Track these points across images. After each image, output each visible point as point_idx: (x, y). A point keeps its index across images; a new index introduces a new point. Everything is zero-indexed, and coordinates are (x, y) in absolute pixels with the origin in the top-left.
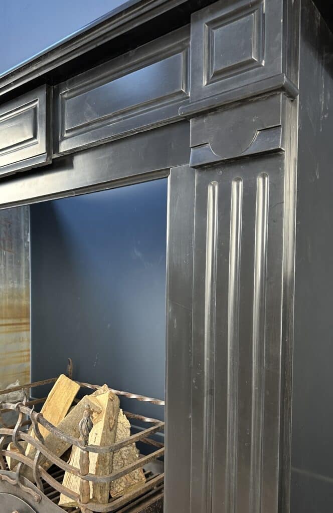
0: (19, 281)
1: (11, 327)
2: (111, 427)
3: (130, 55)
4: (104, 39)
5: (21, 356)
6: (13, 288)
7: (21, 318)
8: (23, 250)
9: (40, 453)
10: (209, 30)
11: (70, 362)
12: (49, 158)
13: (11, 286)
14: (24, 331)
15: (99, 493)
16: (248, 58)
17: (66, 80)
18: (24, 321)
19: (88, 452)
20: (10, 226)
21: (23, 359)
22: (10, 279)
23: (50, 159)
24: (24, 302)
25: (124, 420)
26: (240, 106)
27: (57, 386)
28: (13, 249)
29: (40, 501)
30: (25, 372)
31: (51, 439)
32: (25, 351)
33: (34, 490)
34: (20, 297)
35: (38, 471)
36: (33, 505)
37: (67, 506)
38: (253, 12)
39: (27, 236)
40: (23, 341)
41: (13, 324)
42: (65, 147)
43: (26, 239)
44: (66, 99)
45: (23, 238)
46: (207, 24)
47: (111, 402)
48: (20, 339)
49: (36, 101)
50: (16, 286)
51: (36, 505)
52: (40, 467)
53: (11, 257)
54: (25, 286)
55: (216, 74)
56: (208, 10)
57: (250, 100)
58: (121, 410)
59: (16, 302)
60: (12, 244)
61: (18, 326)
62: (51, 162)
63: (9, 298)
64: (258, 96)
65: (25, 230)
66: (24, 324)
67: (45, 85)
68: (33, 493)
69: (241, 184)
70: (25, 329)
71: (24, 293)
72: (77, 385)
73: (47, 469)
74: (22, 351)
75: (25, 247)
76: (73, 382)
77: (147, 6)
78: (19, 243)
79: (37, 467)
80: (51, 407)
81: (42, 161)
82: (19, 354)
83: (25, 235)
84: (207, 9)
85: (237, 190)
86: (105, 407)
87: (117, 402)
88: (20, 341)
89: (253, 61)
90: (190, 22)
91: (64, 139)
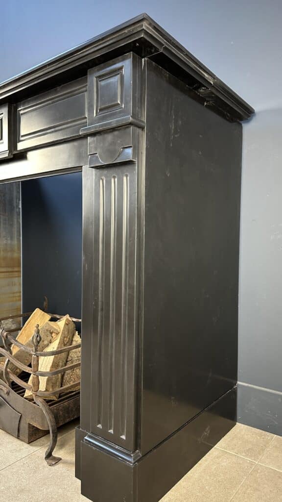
0: (12, 238)
1: (5, 274)
2: (65, 343)
3: (58, 90)
4: (38, 80)
5: (13, 297)
6: (6, 244)
7: (13, 267)
8: (15, 214)
9: (9, 360)
10: (97, 80)
11: (45, 300)
12: (10, 154)
13: (5, 242)
14: (16, 277)
15: (51, 387)
16: (116, 103)
17: (22, 101)
18: (16, 269)
19: (38, 356)
20: (4, 196)
21: (15, 299)
22: (4, 237)
23: (12, 154)
24: (16, 255)
25: (78, 339)
26: (113, 131)
27: (32, 317)
28: (7, 214)
29: (8, 393)
30: (17, 309)
31: (21, 352)
32: (17, 293)
33: (5, 386)
34: (12, 250)
35: (7, 373)
36: (4, 397)
37: (29, 398)
38: (118, 74)
39: (19, 203)
40: (15, 285)
41: (6, 272)
42: (21, 146)
43: (18, 206)
44: (22, 114)
45: (15, 206)
46: (96, 77)
47: (66, 326)
48: (12, 283)
49: (2, 114)
50: (9, 242)
51: (6, 396)
52: (8, 370)
53: (5, 220)
54: (17, 242)
55: (101, 110)
56: (96, 70)
57: (117, 129)
58: (77, 332)
59: (9, 254)
60: (5, 210)
61: (11, 273)
62: (12, 157)
63: (3, 251)
64: (119, 127)
65: (17, 199)
66: (16, 272)
67: (7, 104)
68: (4, 389)
69: (116, 180)
70: (17, 275)
71: (16, 248)
72: (48, 315)
73: (18, 375)
74: (14, 293)
75: (17, 212)
76: (46, 314)
77: (60, 63)
78: (12, 209)
79: (6, 369)
80: (26, 331)
81: (6, 155)
82: (12, 295)
83: (17, 203)
84: (96, 68)
85: (114, 183)
86: (62, 329)
87: (72, 326)
88: (13, 285)
89: (118, 104)
90: (87, 75)
91: (20, 141)
